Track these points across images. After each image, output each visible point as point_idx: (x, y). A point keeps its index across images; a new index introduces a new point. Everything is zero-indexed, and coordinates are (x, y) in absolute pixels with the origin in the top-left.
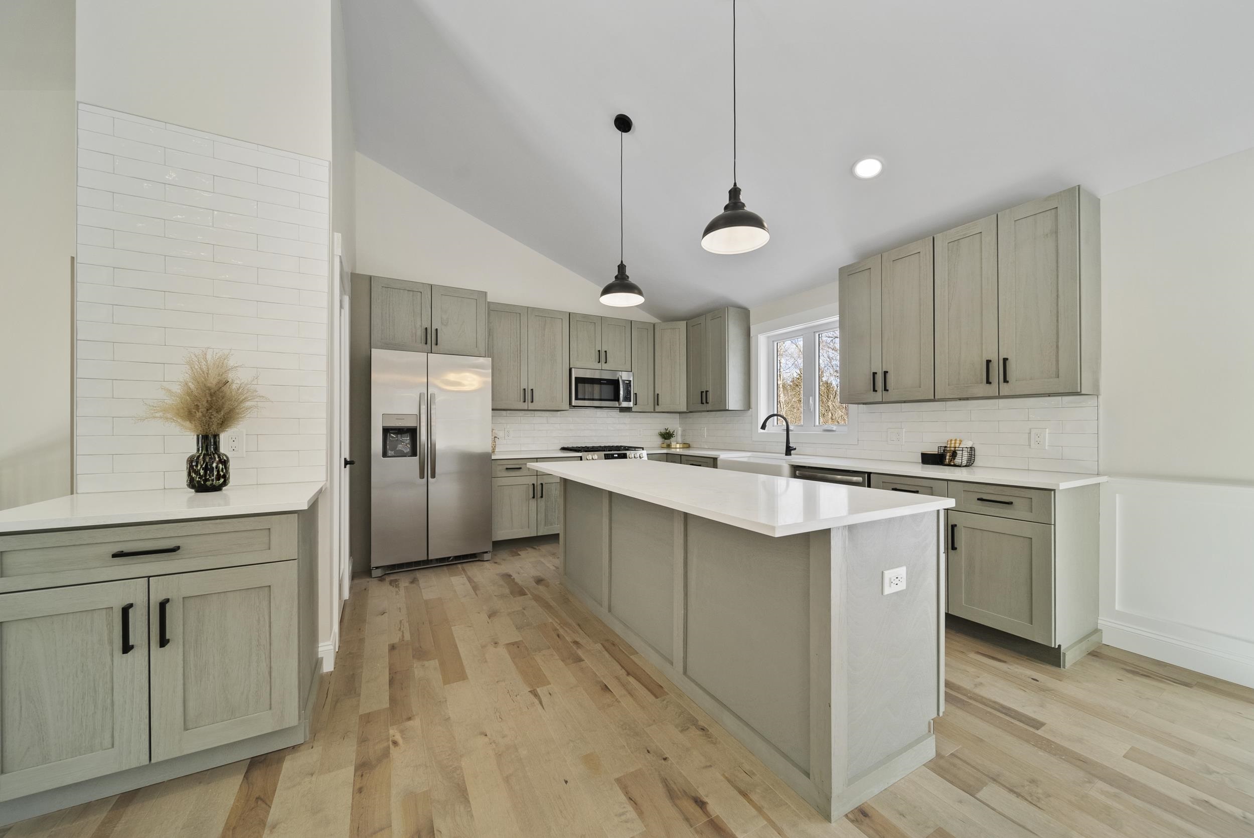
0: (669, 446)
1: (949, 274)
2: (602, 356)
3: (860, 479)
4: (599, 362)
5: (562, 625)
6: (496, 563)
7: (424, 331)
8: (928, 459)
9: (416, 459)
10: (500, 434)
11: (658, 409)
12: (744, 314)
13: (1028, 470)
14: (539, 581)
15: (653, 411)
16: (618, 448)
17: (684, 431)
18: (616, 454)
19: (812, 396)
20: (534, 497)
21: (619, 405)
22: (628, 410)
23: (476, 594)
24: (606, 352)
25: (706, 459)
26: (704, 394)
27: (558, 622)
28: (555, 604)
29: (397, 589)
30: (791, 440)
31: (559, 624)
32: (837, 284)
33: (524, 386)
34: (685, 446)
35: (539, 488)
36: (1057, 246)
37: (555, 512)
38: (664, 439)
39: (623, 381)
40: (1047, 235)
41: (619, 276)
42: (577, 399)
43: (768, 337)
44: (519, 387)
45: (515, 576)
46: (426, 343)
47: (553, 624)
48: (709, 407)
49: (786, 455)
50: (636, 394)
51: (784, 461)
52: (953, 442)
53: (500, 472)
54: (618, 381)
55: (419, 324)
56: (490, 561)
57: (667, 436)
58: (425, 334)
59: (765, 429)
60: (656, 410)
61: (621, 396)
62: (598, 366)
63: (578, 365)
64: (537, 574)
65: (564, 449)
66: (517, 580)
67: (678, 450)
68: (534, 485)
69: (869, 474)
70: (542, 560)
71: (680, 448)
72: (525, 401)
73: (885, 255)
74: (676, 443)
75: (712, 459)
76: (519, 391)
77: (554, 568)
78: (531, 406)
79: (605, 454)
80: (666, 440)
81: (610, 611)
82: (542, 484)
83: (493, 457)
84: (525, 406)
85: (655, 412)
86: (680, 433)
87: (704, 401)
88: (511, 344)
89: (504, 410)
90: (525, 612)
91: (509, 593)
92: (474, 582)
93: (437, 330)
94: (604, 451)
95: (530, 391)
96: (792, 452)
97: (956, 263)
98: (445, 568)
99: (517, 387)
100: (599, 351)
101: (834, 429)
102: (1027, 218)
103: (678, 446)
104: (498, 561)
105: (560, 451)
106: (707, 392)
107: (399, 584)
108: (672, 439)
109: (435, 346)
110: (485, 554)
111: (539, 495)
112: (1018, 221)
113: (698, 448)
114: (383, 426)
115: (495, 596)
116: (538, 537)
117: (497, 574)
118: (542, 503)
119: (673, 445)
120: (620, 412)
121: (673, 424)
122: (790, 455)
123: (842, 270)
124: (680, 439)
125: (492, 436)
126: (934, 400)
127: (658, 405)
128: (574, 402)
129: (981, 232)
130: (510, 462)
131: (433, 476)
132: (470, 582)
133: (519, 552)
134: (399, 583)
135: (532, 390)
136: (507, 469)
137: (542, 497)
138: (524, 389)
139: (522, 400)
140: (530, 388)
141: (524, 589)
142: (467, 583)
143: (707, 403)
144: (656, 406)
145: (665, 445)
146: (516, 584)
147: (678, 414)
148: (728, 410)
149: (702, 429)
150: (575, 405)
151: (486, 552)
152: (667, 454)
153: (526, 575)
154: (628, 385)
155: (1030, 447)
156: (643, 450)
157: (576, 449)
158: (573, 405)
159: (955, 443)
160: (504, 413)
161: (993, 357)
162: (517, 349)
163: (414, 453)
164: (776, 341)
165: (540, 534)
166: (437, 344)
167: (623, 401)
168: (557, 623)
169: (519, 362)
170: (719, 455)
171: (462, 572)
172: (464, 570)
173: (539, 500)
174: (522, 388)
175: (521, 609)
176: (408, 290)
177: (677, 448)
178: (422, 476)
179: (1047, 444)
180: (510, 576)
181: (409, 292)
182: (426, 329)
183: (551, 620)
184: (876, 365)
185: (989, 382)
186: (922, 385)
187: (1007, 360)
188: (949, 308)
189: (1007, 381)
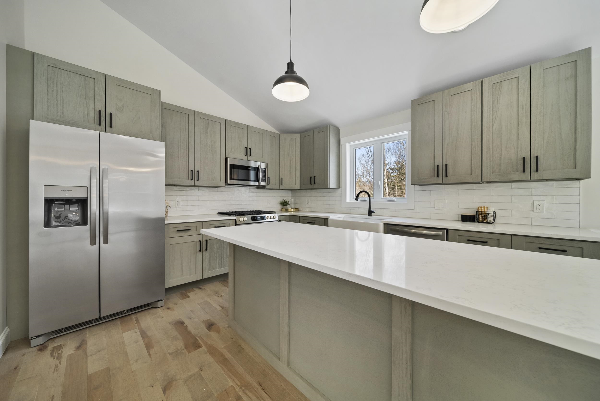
0: (287, 210)
1: (493, 103)
2: (248, 152)
3: (441, 233)
4: (246, 155)
5: (243, 388)
6: (168, 308)
7: (98, 113)
8: (465, 218)
9: (87, 227)
10: (172, 203)
11: (282, 187)
12: (337, 131)
13: (532, 225)
14: (210, 326)
15: (279, 188)
16: (258, 212)
17: (295, 201)
18: (259, 216)
19: (380, 181)
20: (200, 251)
21: (259, 184)
22: (264, 187)
23: (150, 355)
24: (250, 148)
25: (319, 219)
26: (313, 179)
27: (239, 384)
28: (230, 356)
29: (58, 362)
30: (371, 207)
31: (241, 388)
32: (409, 111)
33: (191, 168)
34: (297, 210)
35: (205, 243)
36: (576, 85)
37: (216, 260)
38: (283, 206)
39: (262, 168)
40: (568, 78)
41: (289, 71)
42: (231, 179)
43: (351, 146)
44: (187, 169)
45: (187, 322)
46: (100, 125)
47: (234, 389)
48: (316, 186)
49: (369, 216)
50: (269, 177)
51: (380, 221)
52: (483, 208)
53: (171, 232)
54: (258, 168)
55: (91, 106)
56: (163, 307)
57: (284, 204)
58: (98, 116)
59: (358, 200)
60: (281, 188)
61: (260, 178)
62: (245, 158)
63: (232, 156)
64: (206, 317)
65: (220, 213)
66: (190, 328)
67: (292, 213)
68: (200, 241)
69: (447, 230)
70: (209, 300)
71: (293, 211)
72: (192, 180)
73: (446, 92)
74: (291, 208)
75: (324, 219)
76: (187, 172)
77: (221, 309)
78: (197, 183)
79: (252, 217)
80: (284, 207)
81: (289, 364)
82: (207, 241)
83: (166, 222)
84: (192, 183)
85: (280, 189)
86: (293, 202)
87: (313, 182)
88: (181, 136)
89: (175, 185)
90: (202, 373)
91: (183, 347)
92: (148, 337)
93: (111, 114)
94: (251, 215)
95: (196, 172)
96: (372, 214)
97: (499, 97)
98: (118, 321)
99: (186, 168)
100: (246, 148)
101: (395, 200)
102: (553, 68)
103: (292, 210)
104: (170, 305)
105: (217, 215)
106: (314, 177)
107: (62, 352)
108: (288, 206)
109: (110, 128)
110: (158, 302)
111: (205, 248)
112: (546, 70)
113: (306, 212)
114: (44, 198)
115: (170, 354)
116: (203, 279)
117: (170, 323)
118: (206, 254)
119: (289, 209)
120: (257, 189)
121: (287, 196)
122: (371, 216)
123: (413, 102)
124: (293, 206)
125: (165, 205)
126: (482, 182)
127: (282, 185)
128: (229, 181)
129: (518, 77)
130: (181, 225)
131: (106, 241)
132: (143, 338)
133: (188, 294)
134: (63, 350)
135: (198, 171)
136: (178, 231)
137: (207, 250)
138: (192, 171)
139: (190, 178)
140: (196, 170)
141: (198, 339)
142: (140, 338)
143: (314, 184)
144: (281, 186)
145: (284, 210)
146: (189, 333)
147: (291, 191)
148: (329, 188)
149: (307, 200)
150: (230, 183)
151: (160, 300)
152: (289, 215)
153: (197, 320)
154: (265, 171)
155: (533, 212)
156: (275, 213)
157: (229, 213)
158: (228, 183)
159: (484, 209)
160: (175, 187)
161: (527, 156)
162: (186, 141)
163: (84, 222)
164: (355, 148)
165: (205, 277)
166: (111, 127)
167: (261, 182)
168: (237, 385)
169: (188, 150)
170: (329, 217)
171: (136, 324)
172: (137, 321)
173: (204, 253)
174: (190, 169)
175: (198, 370)
176: (80, 75)
177: (292, 212)
178: (93, 243)
179: (545, 210)
180: (182, 323)
181: (81, 76)
182: (100, 112)
183: (231, 383)
184: (438, 161)
185: (524, 171)
186: (473, 173)
187: (537, 157)
188: (493, 126)
189: (537, 170)
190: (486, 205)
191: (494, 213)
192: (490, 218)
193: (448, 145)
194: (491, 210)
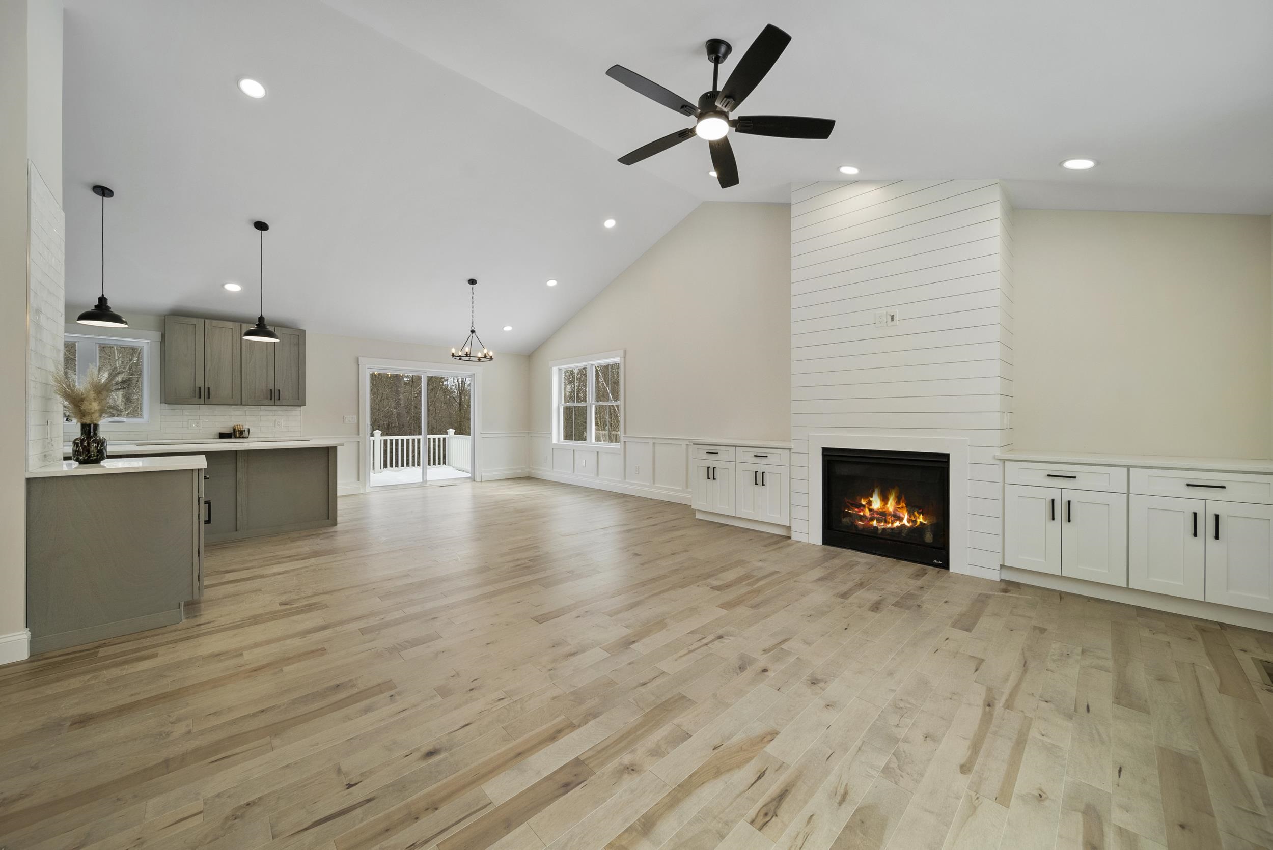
36: (299, 350)
40: (295, 344)
52: (239, 426)
101: (125, 421)
102: (287, 335)
112: (283, 334)
161: (273, 389)
184: (200, 383)
185: (271, 399)
186: (234, 397)
187: (279, 390)
188: (250, 362)
189: (279, 399)
190: (241, 423)
191: (249, 430)
192: (246, 434)
193: (210, 370)
194: (246, 427)
